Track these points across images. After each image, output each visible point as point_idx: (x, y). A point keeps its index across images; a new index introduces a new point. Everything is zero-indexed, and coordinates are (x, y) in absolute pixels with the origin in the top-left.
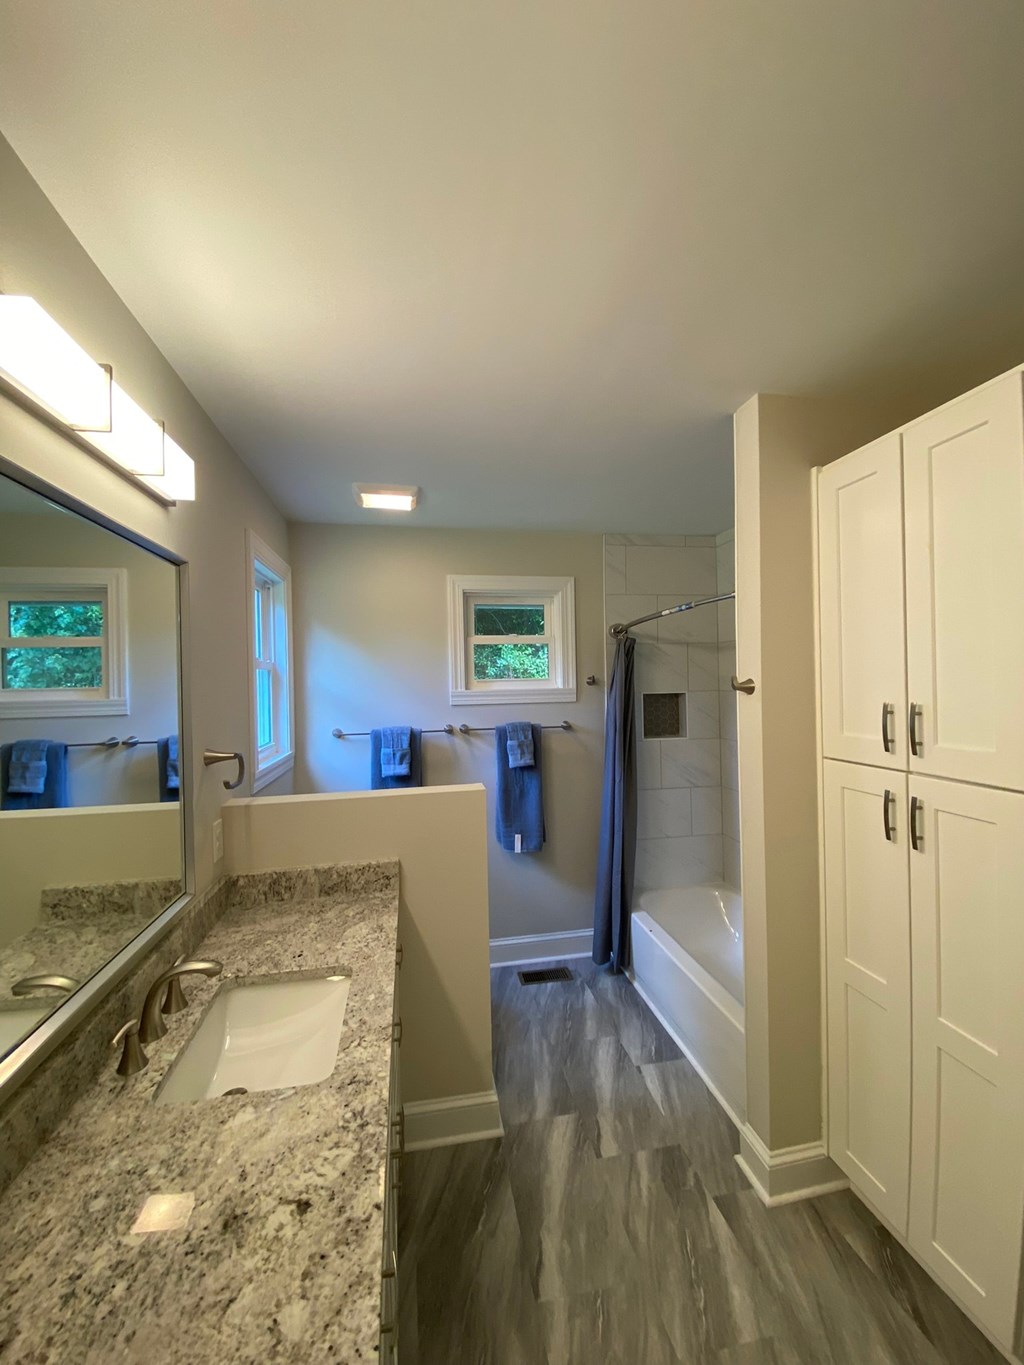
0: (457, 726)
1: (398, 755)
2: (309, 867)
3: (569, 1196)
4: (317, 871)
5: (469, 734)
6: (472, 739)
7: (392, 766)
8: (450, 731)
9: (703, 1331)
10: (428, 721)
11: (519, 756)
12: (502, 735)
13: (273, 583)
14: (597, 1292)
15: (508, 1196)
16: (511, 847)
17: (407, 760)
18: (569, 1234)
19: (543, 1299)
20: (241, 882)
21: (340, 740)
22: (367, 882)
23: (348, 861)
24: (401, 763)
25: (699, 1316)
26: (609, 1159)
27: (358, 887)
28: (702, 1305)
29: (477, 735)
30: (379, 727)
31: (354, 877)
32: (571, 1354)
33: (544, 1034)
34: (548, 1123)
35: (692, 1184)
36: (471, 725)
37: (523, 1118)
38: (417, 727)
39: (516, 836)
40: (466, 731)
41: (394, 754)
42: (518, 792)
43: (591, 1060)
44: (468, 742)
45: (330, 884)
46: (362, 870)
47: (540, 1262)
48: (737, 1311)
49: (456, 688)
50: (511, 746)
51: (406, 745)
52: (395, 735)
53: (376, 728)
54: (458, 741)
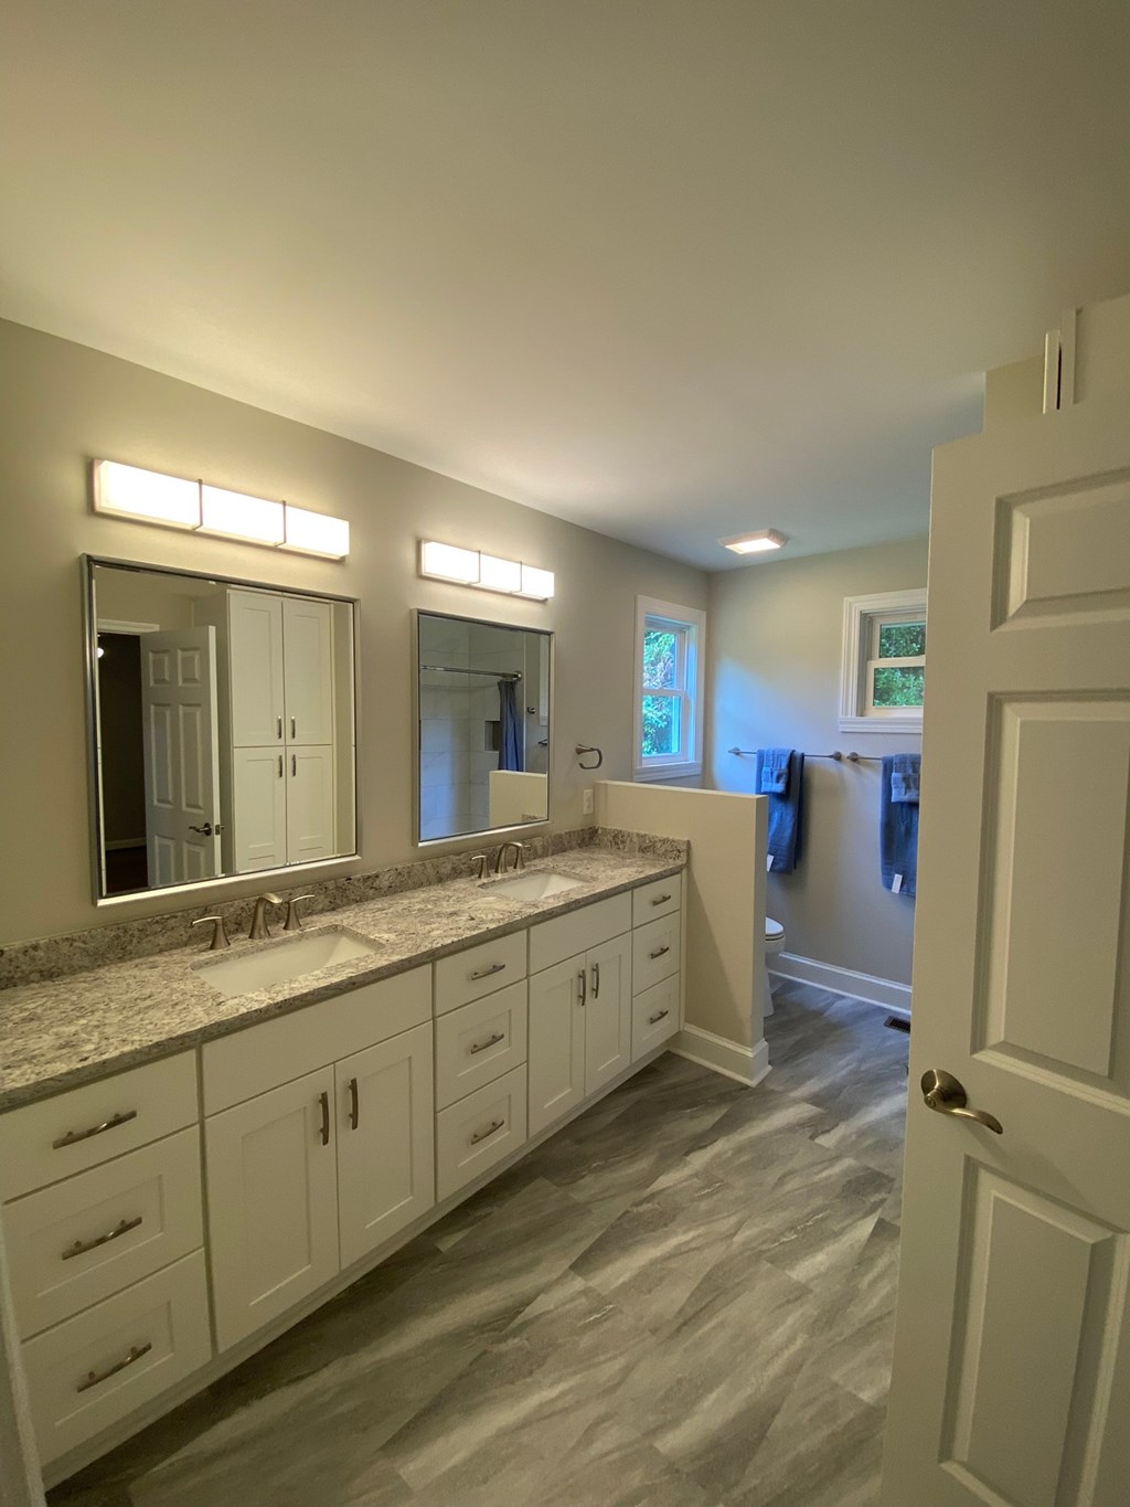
0: (846, 753)
1: (775, 775)
2: (635, 831)
3: (761, 1138)
4: (638, 835)
5: (859, 763)
6: (863, 769)
7: (770, 784)
8: (838, 757)
9: (764, 1247)
10: (814, 747)
11: (903, 790)
12: (888, 766)
13: (689, 627)
14: (722, 1181)
15: (723, 1111)
16: (889, 886)
17: (782, 780)
18: (739, 1150)
19: (688, 1158)
20: (600, 831)
21: (738, 757)
22: (666, 850)
23: (660, 833)
24: (778, 781)
25: (775, 1241)
26: (817, 1145)
27: (661, 852)
28: (785, 1240)
29: (868, 765)
30: (764, 748)
31: (659, 845)
32: (675, 1185)
33: (862, 1060)
34: (795, 1102)
35: (872, 1200)
36: (861, 753)
37: (779, 1088)
38: (799, 751)
39: (896, 875)
40: (855, 759)
41: (772, 773)
42: (903, 828)
43: (885, 1095)
44: (858, 772)
45: (645, 845)
46: (664, 841)
47: (705, 1147)
48: (807, 1263)
49: (846, 714)
50: (895, 778)
51: (784, 766)
52: (777, 756)
53: (762, 748)
54: (847, 769)
